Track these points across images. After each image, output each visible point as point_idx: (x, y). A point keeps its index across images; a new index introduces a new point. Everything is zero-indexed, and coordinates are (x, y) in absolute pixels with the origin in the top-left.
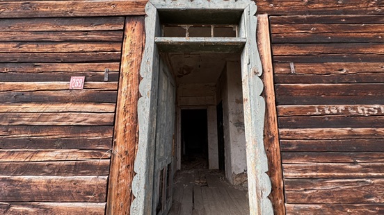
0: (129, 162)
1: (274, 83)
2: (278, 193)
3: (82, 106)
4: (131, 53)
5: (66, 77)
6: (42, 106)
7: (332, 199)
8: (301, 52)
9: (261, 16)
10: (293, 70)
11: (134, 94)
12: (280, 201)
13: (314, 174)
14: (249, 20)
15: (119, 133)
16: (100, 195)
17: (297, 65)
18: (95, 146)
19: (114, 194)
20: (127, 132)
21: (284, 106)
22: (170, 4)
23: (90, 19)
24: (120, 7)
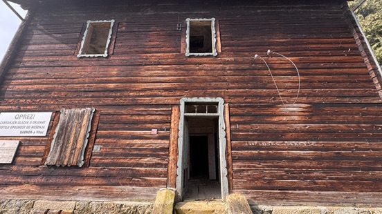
0: (175, 162)
1: (230, 132)
2: (230, 175)
3: (156, 141)
4: (175, 120)
5: (150, 129)
6: (142, 141)
7: (250, 177)
8: (241, 120)
10: (238, 127)
11: (176, 136)
12: (231, 178)
13: (244, 168)
14: (221, 106)
15: (171, 151)
16: (165, 175)
17: (240, 125)
18: (162, 157)
20: (174, 151)
21: (234, 142)
22: (189, 100)
23: (158, 105)
24: (170, 101)
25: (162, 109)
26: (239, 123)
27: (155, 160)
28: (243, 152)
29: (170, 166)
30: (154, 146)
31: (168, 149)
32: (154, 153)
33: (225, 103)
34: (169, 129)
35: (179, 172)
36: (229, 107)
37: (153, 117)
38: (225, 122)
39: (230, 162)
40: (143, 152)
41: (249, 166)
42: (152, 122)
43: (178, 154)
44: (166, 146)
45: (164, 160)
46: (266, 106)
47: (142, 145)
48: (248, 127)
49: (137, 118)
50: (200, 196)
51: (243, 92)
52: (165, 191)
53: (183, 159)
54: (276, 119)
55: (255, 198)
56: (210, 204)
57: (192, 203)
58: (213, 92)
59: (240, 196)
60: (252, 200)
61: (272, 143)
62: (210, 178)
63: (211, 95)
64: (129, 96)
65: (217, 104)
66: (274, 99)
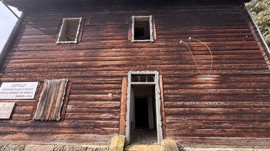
0: (124, 117)
1: (163, 95)
2: (164, 126)
3: (111, 102)
4: (124, 87)
5: (107, 93)
6: (101, 102)
7: (178, 127)
9: (160, 76)
10: (169, 92)
11: (125, 98)
12: (164, 128)
13: (174, 121)
14: (157, 77)
15: (122, 109)
16: (117, 126)
18: (116, 113)
19: (121, 126)
20: (124, 109)
21: (166, 102)
22: (135, 73)
23: (112, 77)
24: (121, 73)
25: (115, 79)
26: (170, 89)
27: (111, 116)
28: (173, 109)
29: (121, 120)
30: (110, 106)
31: (119, 107)
32: (110, 110)
33: (160, 74)
34: (120, 94)
35: (128, 124)
36: (163, 78)
38: (160, 88)
39: (164, 117)
40: (102, 110)
41: (177, 120)
42: (108, 88)
43: (126, 111)
44: (118, 105)
45: (116, 115)
46: (188, 77)
47: (101, 105)
48: (176, 91)
49: (98, 86)
50: (142, 141)
51: (172, 67)
52: (118, 138)
53: (130, 114)
54: (196, 86)
55: (182, 142)
56: (150, 146)
57: (137, 146)
58: (151, 67)
59: (171, 141)
60: (180, 143)
61: (193, 103)
62: (150, 128)
63: (150, 69)
64: (92, 70)
65: (154, 75)
66: (194, 72)
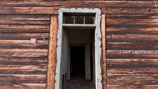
0: (53, 70)
1: (106, 42)
2: (104, 81)
3: (36, 50)
4: (53, 30)
5: (29, 39)
6: (21, 50)
7: (123, 83)
8: (117, 30)
9: (103, 15)
10: (113, 37)
11: (55, 45)
12: (105, 83)
13: (117, 75)
14: (98, 17)
15: (50, 60)
16: (44, 81)
17: (115, 35)
18: (41, 64)
19: (48, 81)
20: (53, 60)
21: (109, 51)
22: (68, 10)
23: (36, 15)
24: (49, 10)
25: (40, 19)
26: (115, 33)
27: (34, 68)
29: (49, 73)
30: (33, 55)
31: (47, 57)
32: (33, 61)
33: (102, 14)
34: (48, 39)
35: (58, 78)
36: (106, 18)
37: (31, 27)
38: (101, 32)
39: (105, 70)
42: (31, 31)
43: (56, 62)
44: (45, 54)
45: (42, 67)
46: (140, 17)
47: (21, 53)
48: (123, 37)
51: (120, 3)
53: (61, 66)
54: (149, 30)
58: (91, 3)
61: (144, 52)
62: (86, 79)
63: (89, 6)
64: (7, 6)
65: (94, 15)
66: (149, 11)
